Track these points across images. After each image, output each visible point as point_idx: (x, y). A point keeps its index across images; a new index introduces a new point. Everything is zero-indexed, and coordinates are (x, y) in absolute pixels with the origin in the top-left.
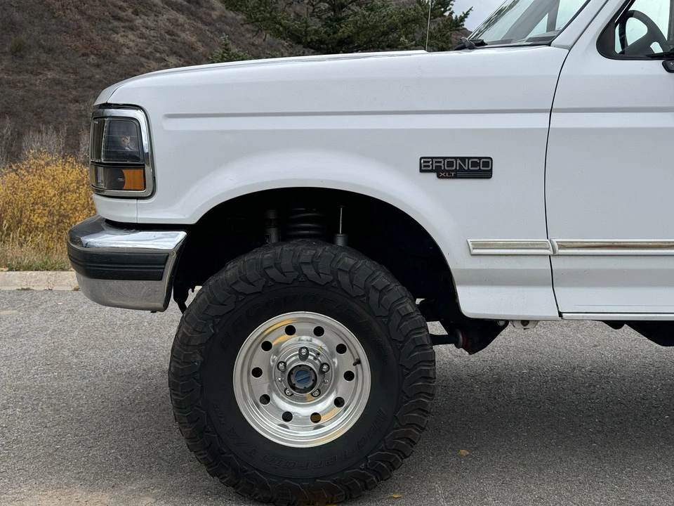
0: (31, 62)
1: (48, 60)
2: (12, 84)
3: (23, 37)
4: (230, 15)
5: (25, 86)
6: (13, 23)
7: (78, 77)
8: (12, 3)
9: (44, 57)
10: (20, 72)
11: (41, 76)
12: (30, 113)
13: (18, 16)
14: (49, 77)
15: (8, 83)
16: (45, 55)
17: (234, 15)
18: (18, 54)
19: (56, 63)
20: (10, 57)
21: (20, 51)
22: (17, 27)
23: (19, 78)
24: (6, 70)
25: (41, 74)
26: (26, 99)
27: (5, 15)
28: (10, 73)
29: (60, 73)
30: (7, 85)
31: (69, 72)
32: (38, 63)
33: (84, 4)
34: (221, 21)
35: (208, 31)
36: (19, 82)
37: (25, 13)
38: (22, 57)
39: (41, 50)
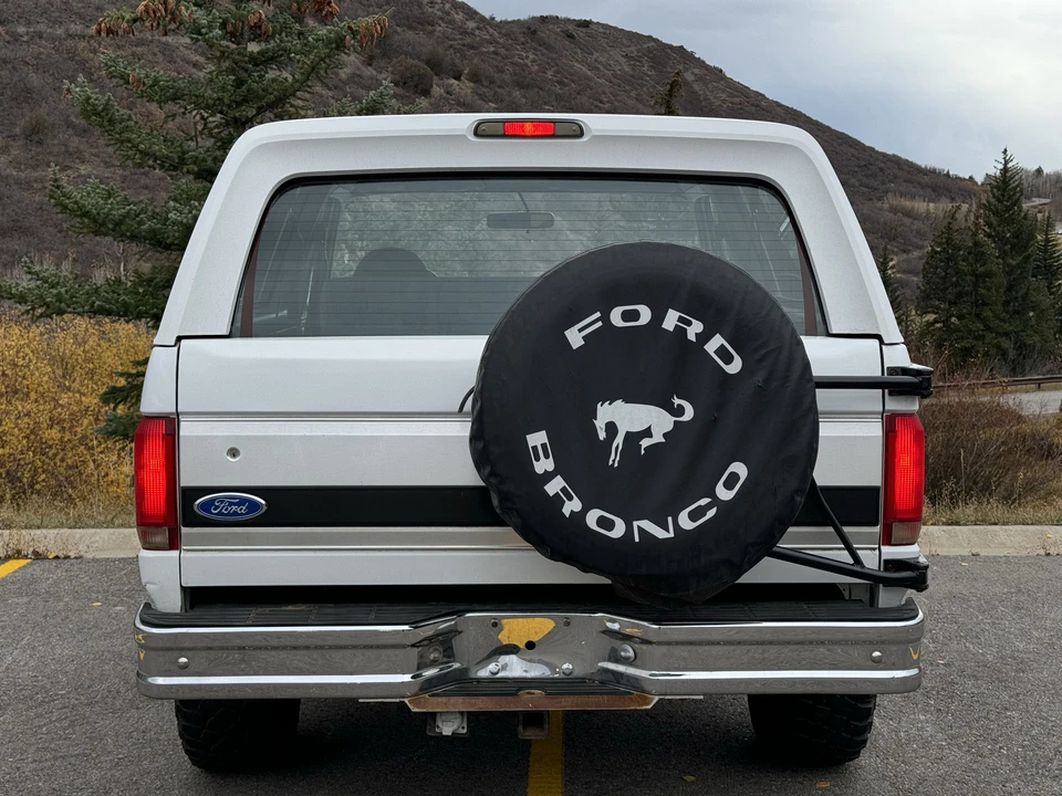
0: (56, 150)
1: (82, 147)
2: (26, 185)
3: (42, 111)
4: (369, 73)
5: (45, 188)
6: (29, 90)
7: (127, 173)
8: (27, 59)
9: (75, 142)
10: (38, 166)
11: (69, 172)
12: (51, 229)
13: (35, 80)
14: (83, 172)
15: (18, 182)
16: (76, 139)
17: (374, 73)
18: (36, 138)
19: (94, 151)
20: (21, 142)
21: (38, 133)
22: (34, 96)
23: (36, 174)
24: (16, 164)
25: (70, 168)
26: (45, 207)
27: (16, 79)
28: (23, 167)
29: (99, 166)
30: (16, 187)
31: (113, 166)
32: (66, 151)
33: (139, 59)
34: (354, 82)
35: (333, 98)
36: (36, 181)
37: (47, 75)
38: (40, 143)
39: (71, 131)
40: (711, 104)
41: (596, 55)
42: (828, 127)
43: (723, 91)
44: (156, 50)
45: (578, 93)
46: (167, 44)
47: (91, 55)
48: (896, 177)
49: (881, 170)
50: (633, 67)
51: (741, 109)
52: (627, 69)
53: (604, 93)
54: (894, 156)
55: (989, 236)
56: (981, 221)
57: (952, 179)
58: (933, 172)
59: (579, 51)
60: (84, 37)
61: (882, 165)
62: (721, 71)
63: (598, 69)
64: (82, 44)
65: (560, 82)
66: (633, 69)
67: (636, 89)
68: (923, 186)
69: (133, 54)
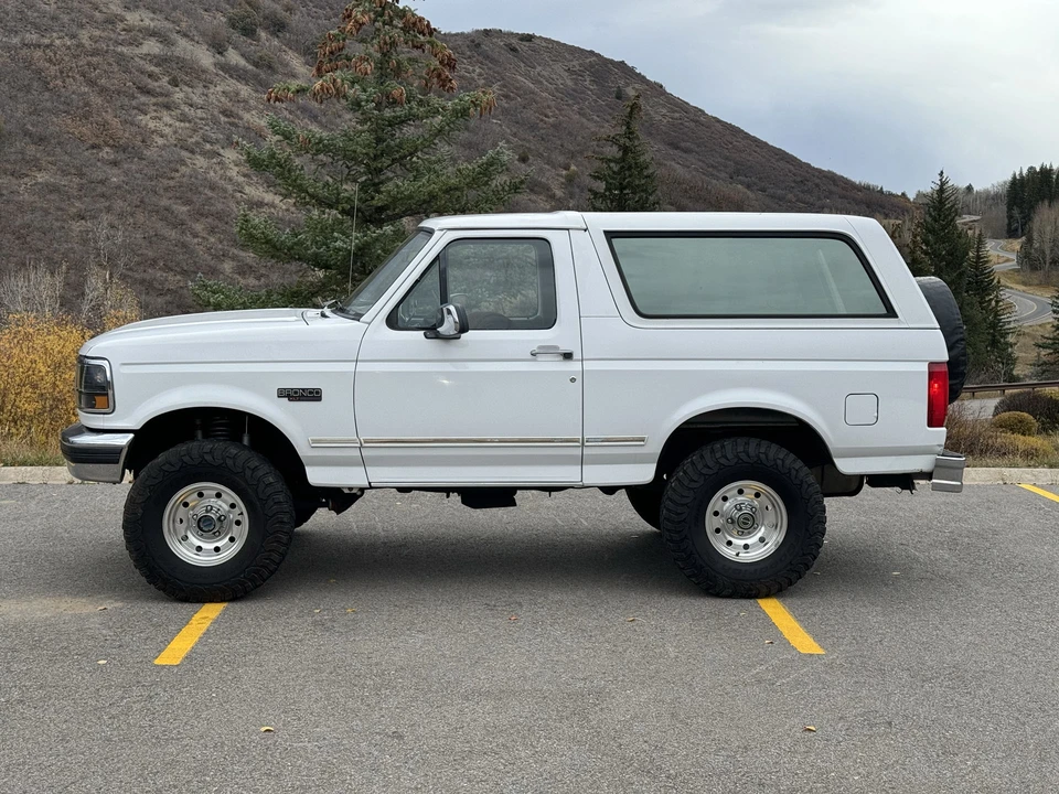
0: (13, 157)
1: (38, 155)
7: (84, 181)
9: (32, 150)
11: (26, 179)
12: (9, 236)
14: (40, 180)
16: (33, 147)
19: (50, 159)
25: (27, 176)
29: (56, 174)
31: (70, 174)
32: (23, 159)
39: (28, 139)
40: (651, 118)
41: (539, 69)
42: (766, 143)
43: (664, 106)
44: (111, 60)
45: (524, 108)
46: (122, 54)
47: (47, 65)
48: (831, 192)
49: (817, 185)
50: (576, 81)
51: (682, 124)
52: (569, 83)
53: (549, 107)
54: (829, 172)
55: (926, 253)
56: (918, 238)
57: (886, 195)
58: (867, 189)
59: (522, 65)
60: (39, 46)
61: (817, 181)
62: (661, 86)
63: (541, 83)
64: (38, 53)
65: (507, 97)
66: (576, 84)
67: (579, 103)
68: (858, 202)
69: (89, 64)
